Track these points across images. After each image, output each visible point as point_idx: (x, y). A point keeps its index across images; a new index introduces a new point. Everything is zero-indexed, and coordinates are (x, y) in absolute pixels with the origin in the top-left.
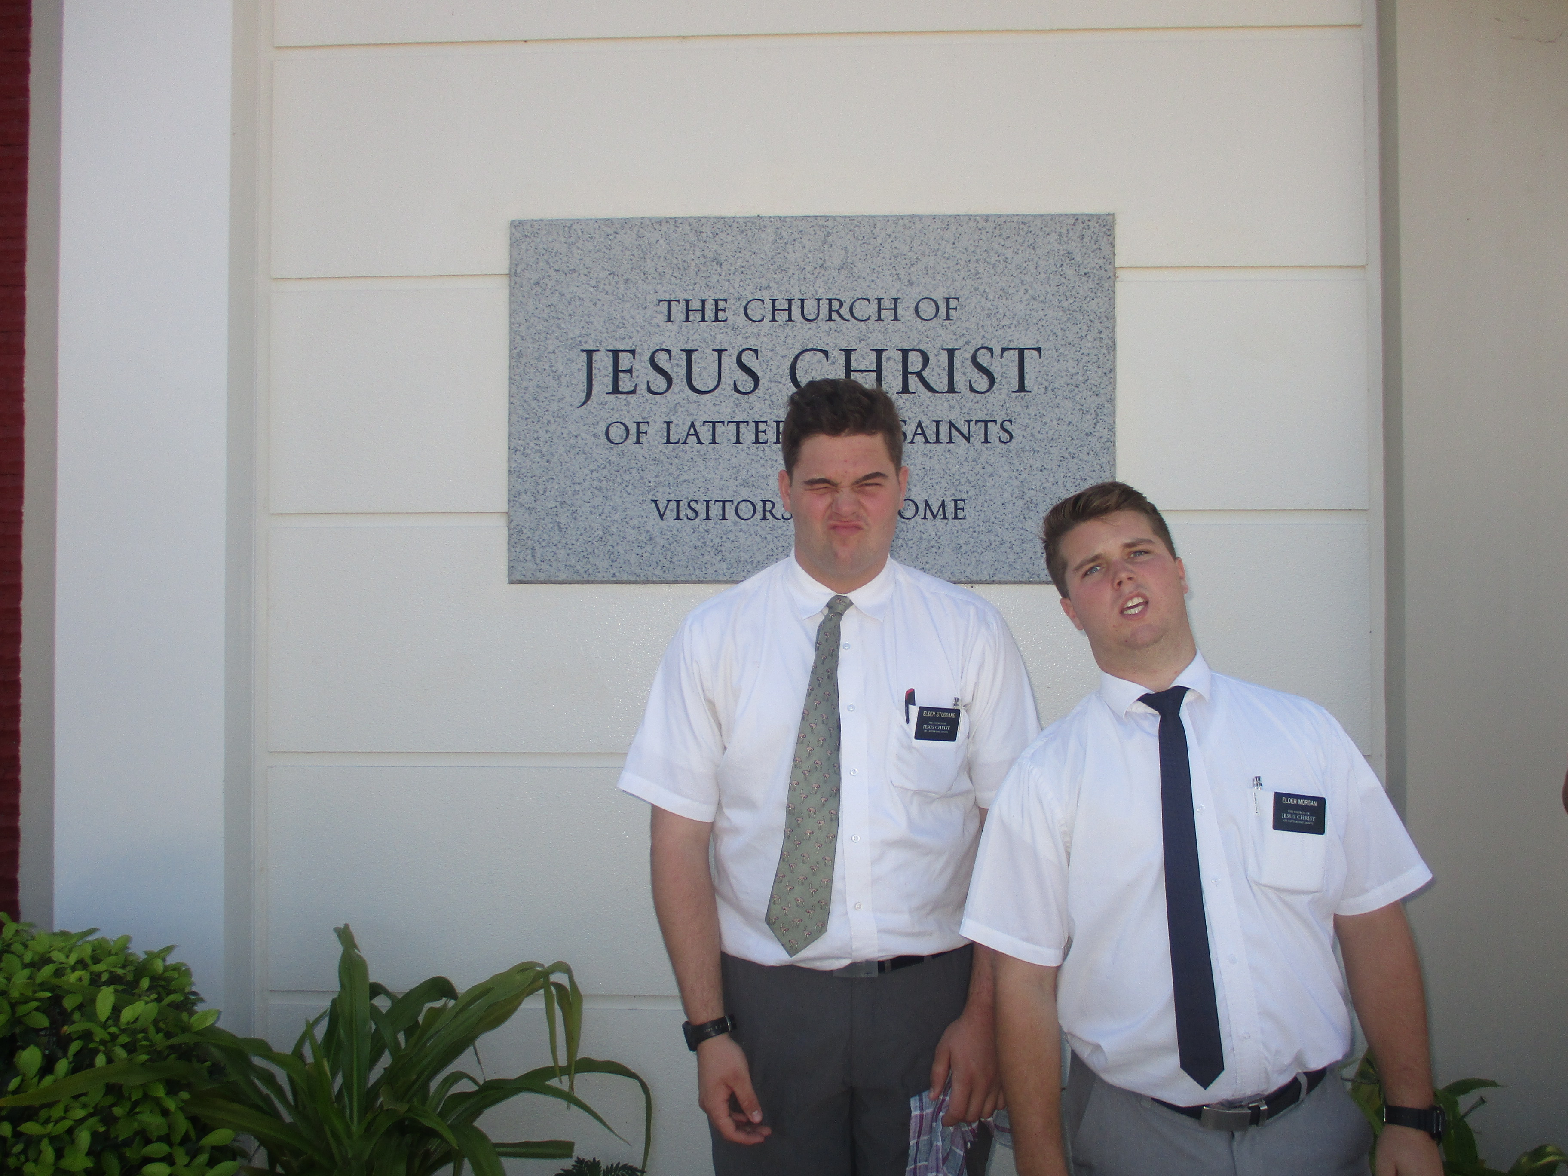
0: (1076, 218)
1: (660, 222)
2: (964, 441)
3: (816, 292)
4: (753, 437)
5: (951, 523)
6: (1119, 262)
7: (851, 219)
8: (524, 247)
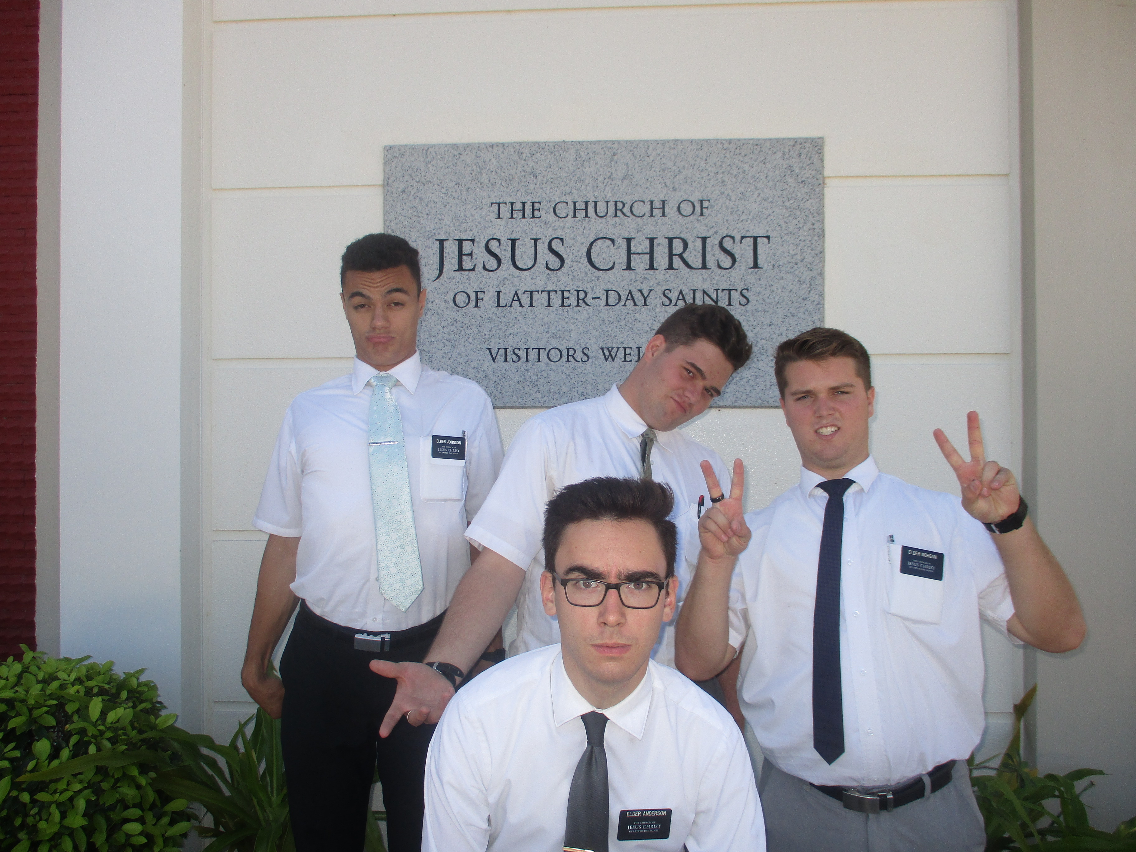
0: (796, 141)
1: (492, 146)
3: (606, 196)
4: (560, 302)
6: (827, 173)
7: (631, 142)
8: (394, 165)
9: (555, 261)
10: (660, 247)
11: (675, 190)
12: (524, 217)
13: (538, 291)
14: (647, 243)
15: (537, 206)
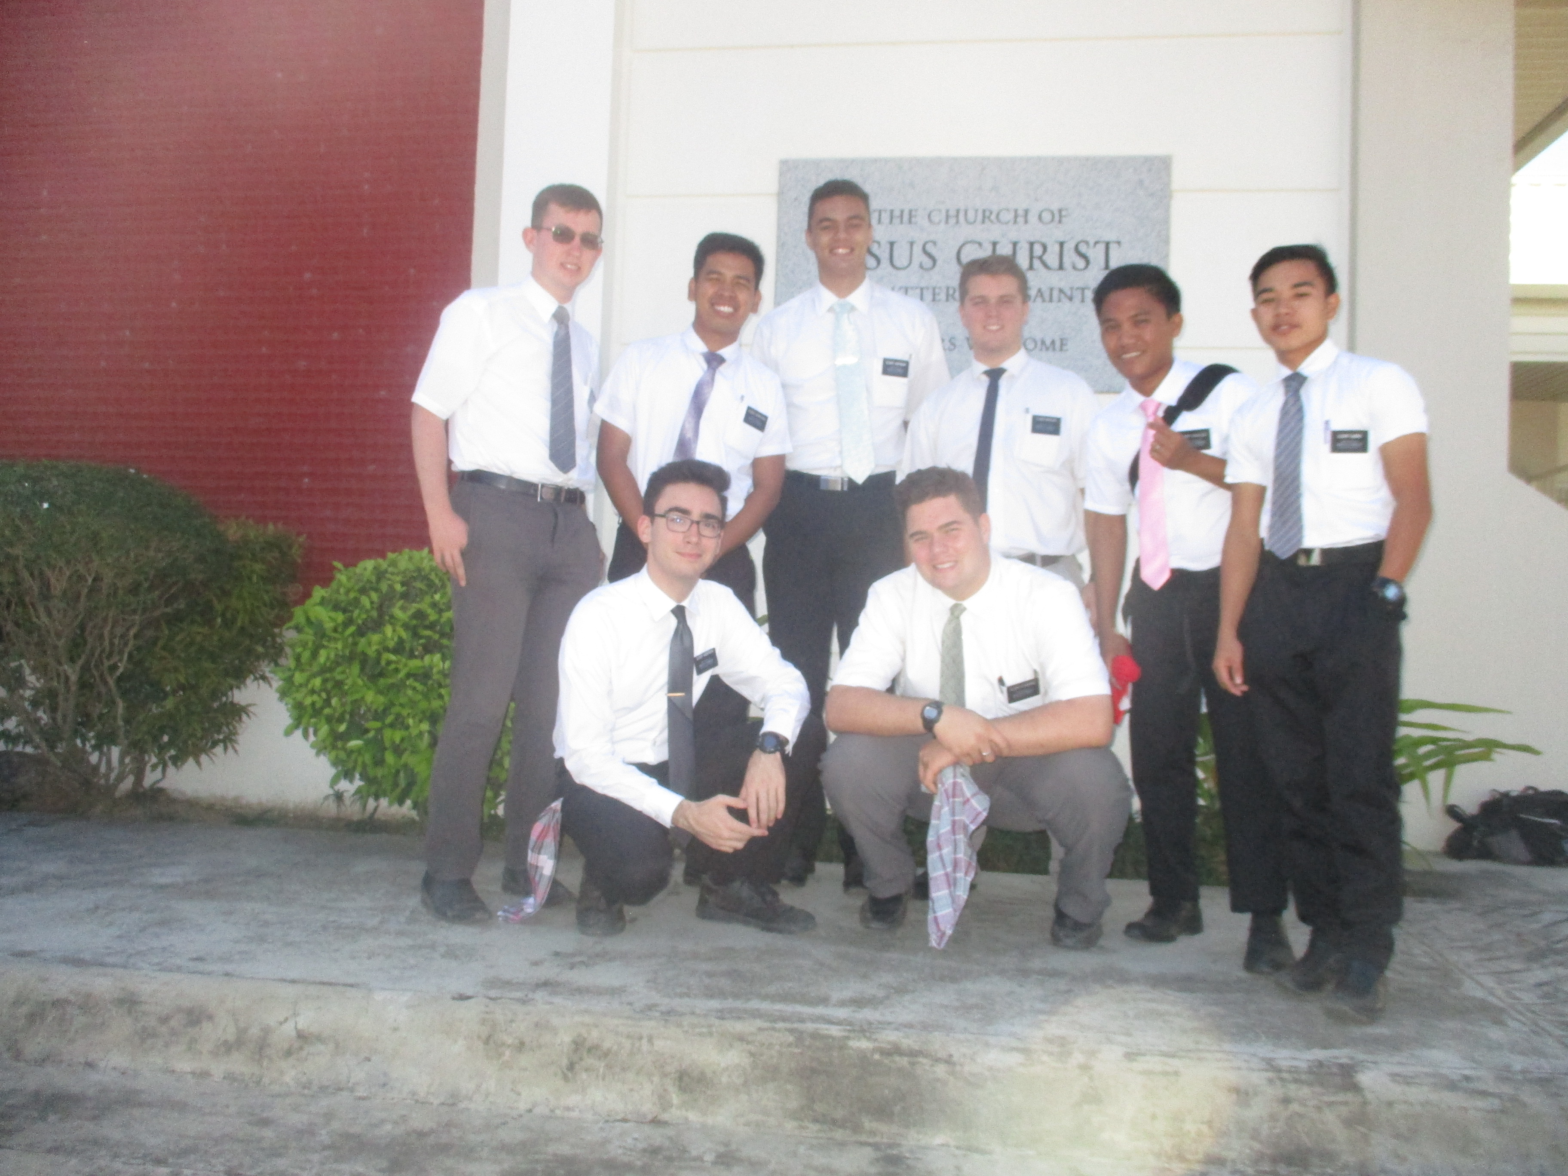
0: (1146, 159)
2: (1068, 301)
3: (975, 205)
4: (932, 297)
5: (1059, 354)
6: (1174, 186)
7: (999, 159)
8: (788, 176)
9: (928, 262)
10: (1022, 251)
11: (1036, 200)
12: (902, 222)
14: (1010, 246)
15: (913, 213)
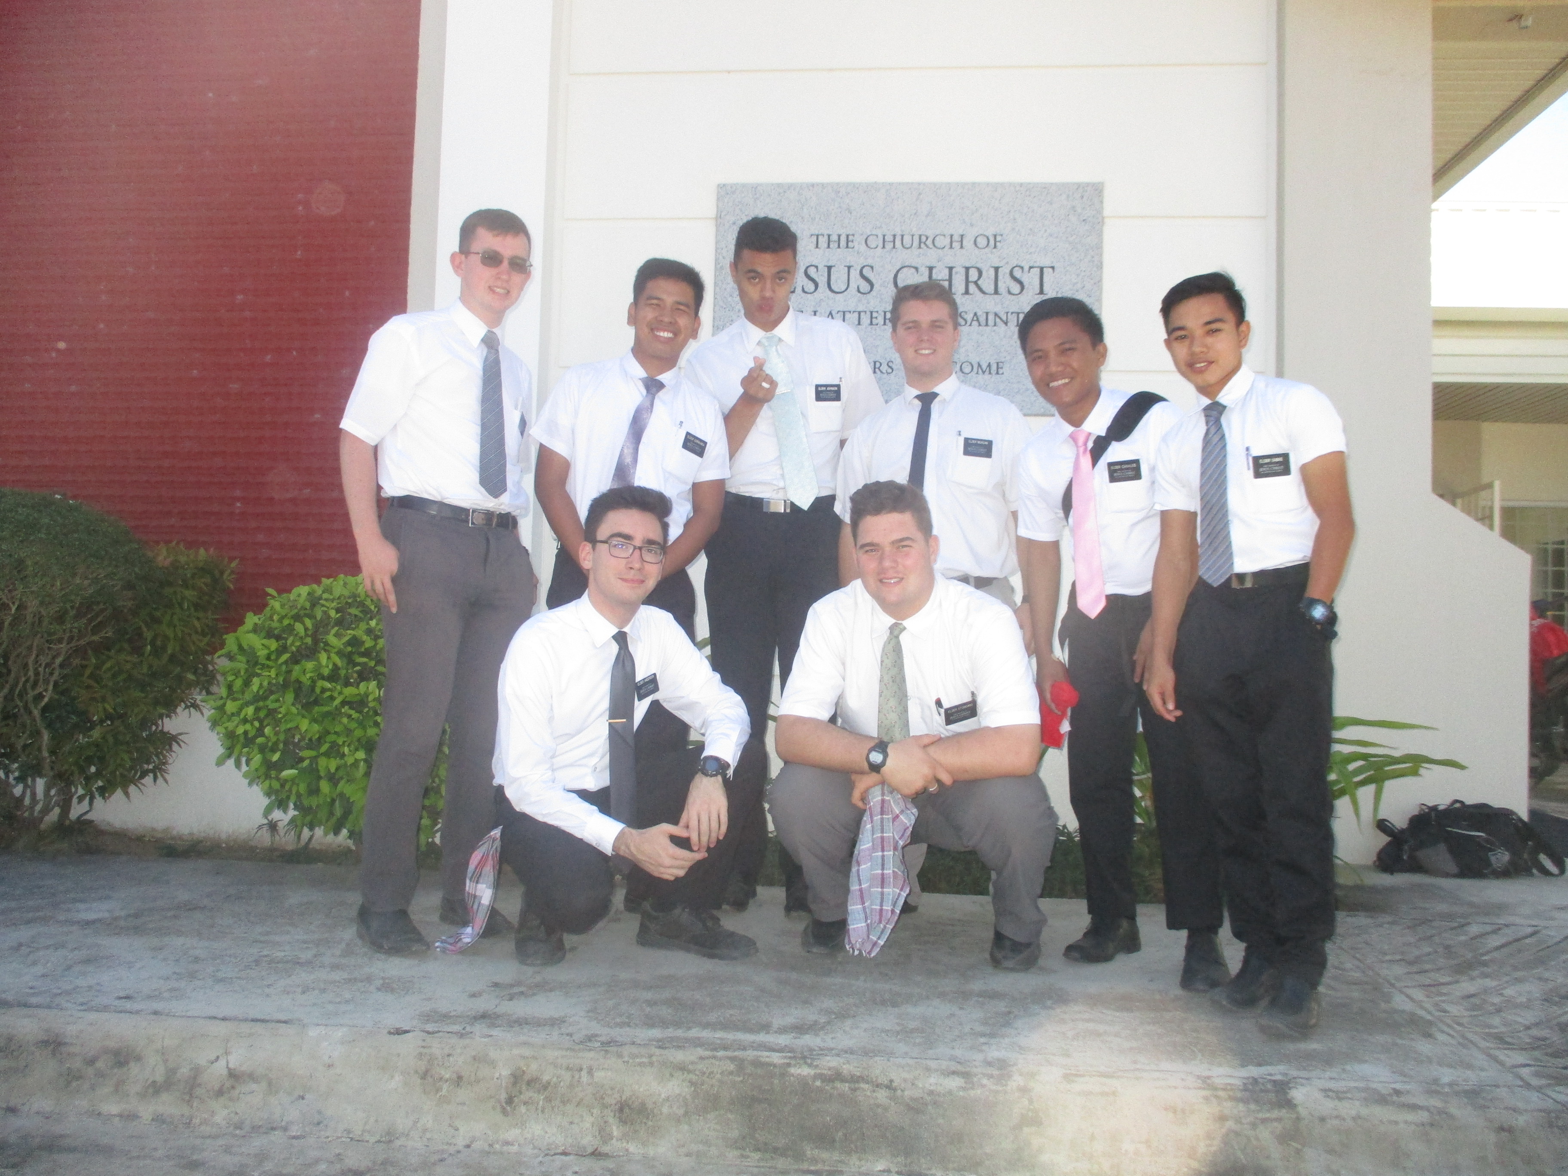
0: (1079, 186)
1: (813, 185)
2: (1004, 325)
3: (911, 230)
4: (869, 321)
5: (995, 378)
6: (1106, 213)
7: (935, 184)
8: (726, 201)
9: (865, 287)
10: (958, 276)
11: (972, 225)
12: (839, 246)
13: (850, 312)
14: (947, 271)
15: (851, 238)
